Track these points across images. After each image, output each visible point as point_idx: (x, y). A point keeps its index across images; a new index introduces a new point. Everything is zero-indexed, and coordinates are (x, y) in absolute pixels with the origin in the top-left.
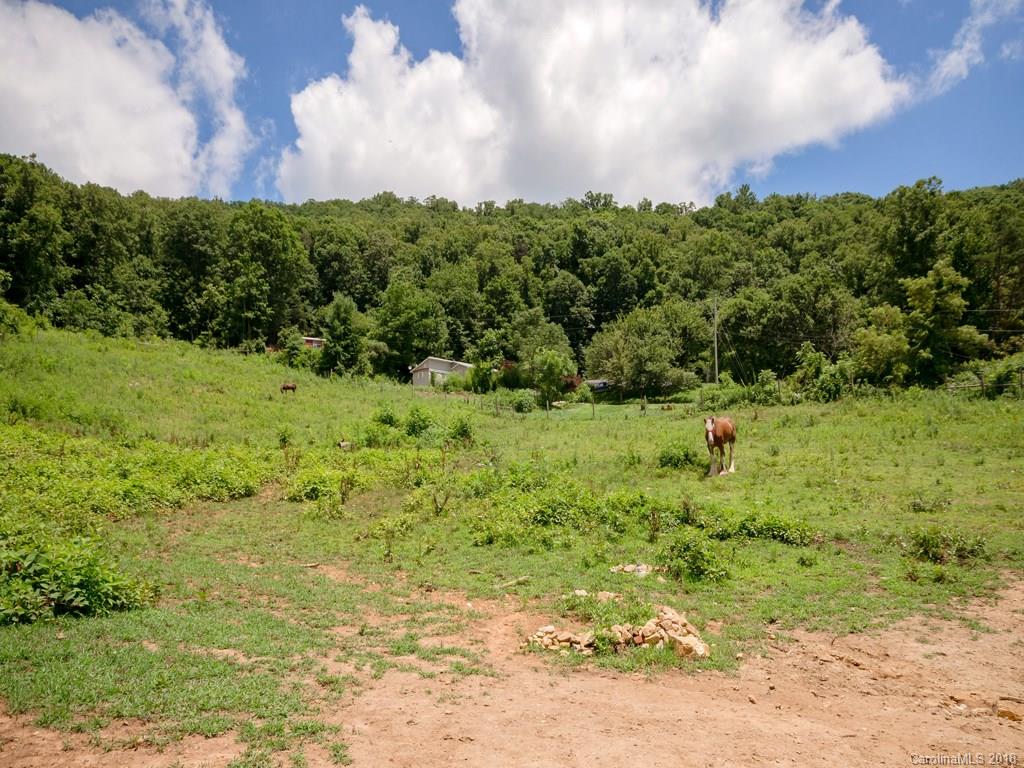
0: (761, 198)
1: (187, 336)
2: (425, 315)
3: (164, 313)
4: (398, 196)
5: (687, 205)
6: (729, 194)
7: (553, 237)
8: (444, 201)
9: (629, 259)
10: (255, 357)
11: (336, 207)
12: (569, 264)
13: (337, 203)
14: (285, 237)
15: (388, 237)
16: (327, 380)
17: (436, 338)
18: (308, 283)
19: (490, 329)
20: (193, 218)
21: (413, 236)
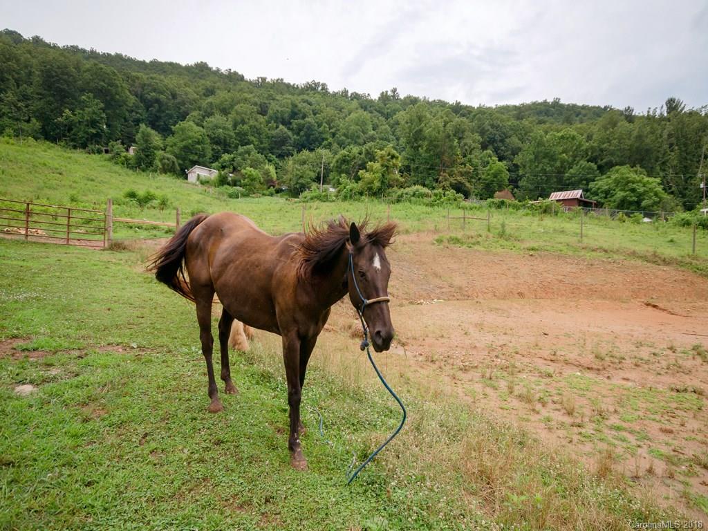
0: (402, 97)
1: (54, 140)
2: (198, 143)
3: (38, 124)
4: (210, 66)
5: (367, 95)
6: (387, 92)
7: (280, 105)
8: (236, 73)
9: (317, 123)
10: (97, 157)
11: (170, 67)
12: (286, 123)
13: (171, 64)
14: (117, 86)
15: (190, 92)
16: (135, 173)
17: (204, 156)
18: (138, 115)
19: (226, 154)
20: (56, 67)
21: (210, 92)
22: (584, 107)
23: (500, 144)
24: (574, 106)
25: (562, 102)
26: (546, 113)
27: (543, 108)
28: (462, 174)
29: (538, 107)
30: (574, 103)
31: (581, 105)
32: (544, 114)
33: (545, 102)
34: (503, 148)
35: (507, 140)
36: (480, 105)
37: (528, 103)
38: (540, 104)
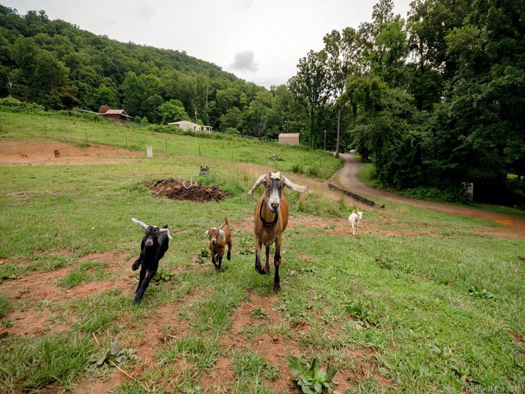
0: (51, 19)
6: (35, 12)
22: (200, 61)
23: (120, 74)
24: (194, 59)
25: (187, 54)
26: (177, 59)
27: (175, 55)
28: (69, 92)
29: (172, 53)
30: (194, 56)
31: (199, 59)
32: (175, 59)
33: (177, 51)
34: (122, 77)
35: (125, 73)
36: (130, 42)
37: (166, 49)
38: (173, 52)
